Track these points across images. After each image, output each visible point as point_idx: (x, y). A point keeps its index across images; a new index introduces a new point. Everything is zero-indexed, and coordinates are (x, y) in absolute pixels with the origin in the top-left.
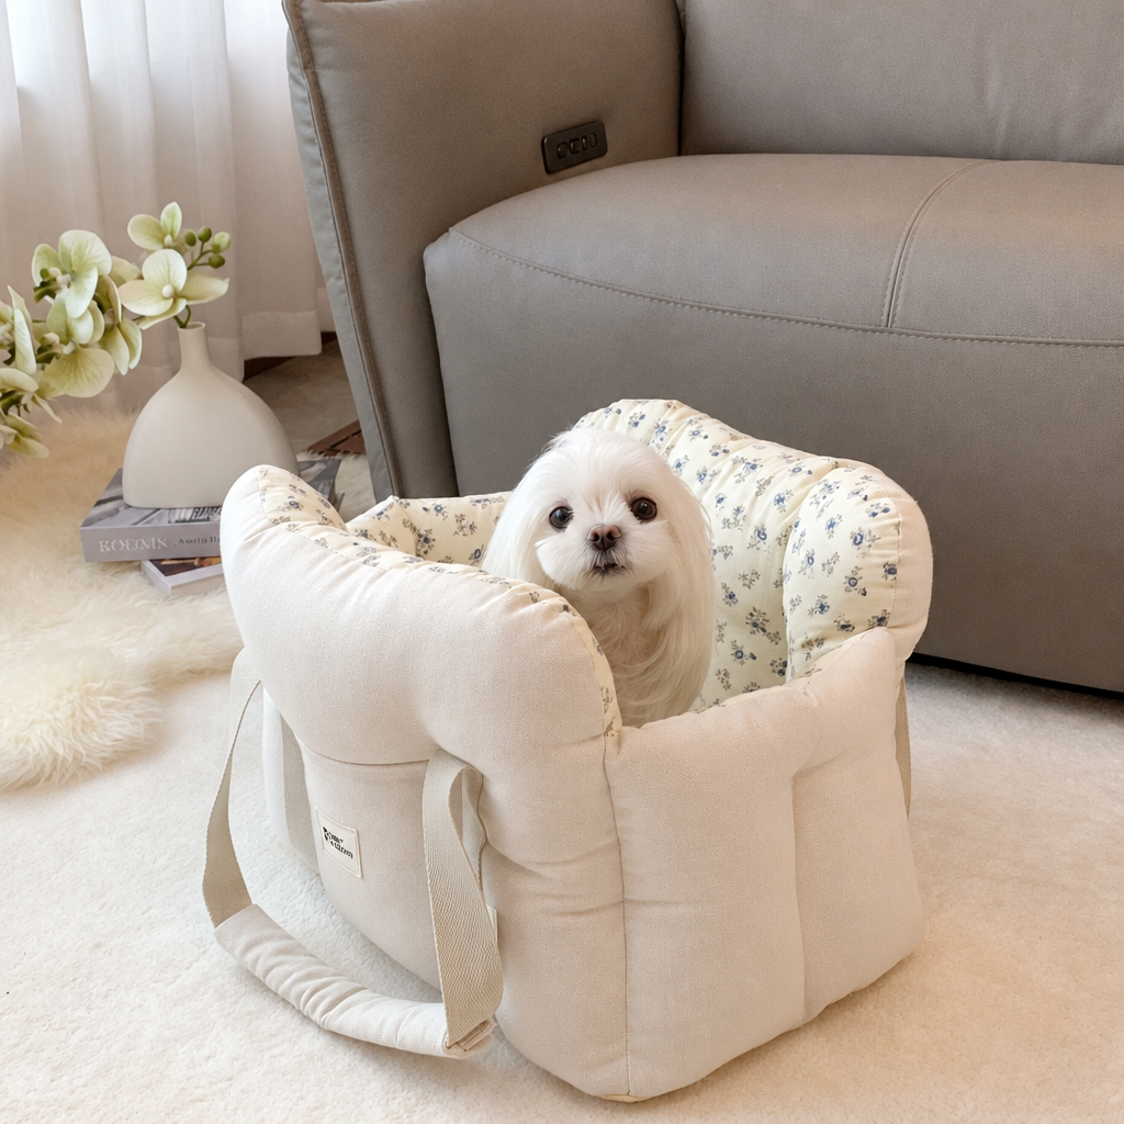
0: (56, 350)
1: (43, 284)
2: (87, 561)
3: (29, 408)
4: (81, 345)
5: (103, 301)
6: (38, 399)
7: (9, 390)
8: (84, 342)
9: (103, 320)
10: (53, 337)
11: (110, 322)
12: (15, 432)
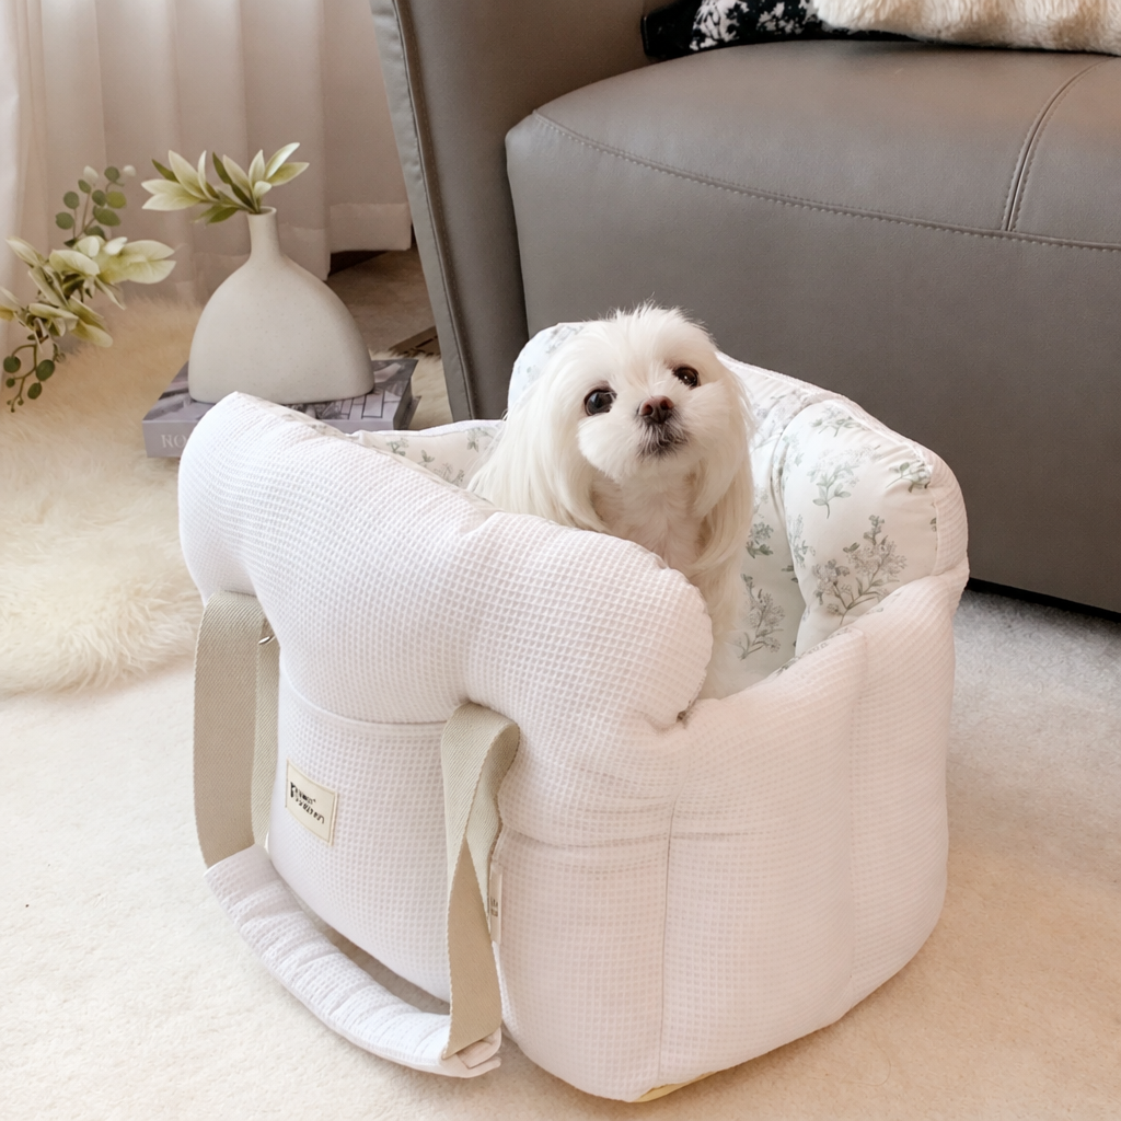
2: (149, 456)
3: (92, 293)
6: (101, 284)
7: (70, 273)
12: (77, 318)
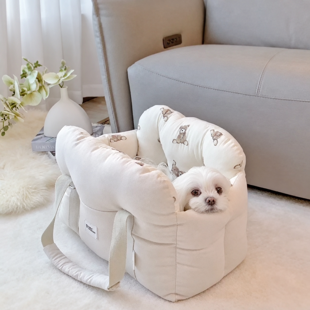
0: (26, 92)
1: (23, 74)
2: (33, 151)
3: (19, 108)
4: (33, 91)
5: (39, 79)
6: (21, 106)
7: (13, 103)
8: (33, 90)
9: (39, 85)
10: (25, 89)
11: (41, 85)
12: (14, 114)
